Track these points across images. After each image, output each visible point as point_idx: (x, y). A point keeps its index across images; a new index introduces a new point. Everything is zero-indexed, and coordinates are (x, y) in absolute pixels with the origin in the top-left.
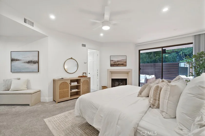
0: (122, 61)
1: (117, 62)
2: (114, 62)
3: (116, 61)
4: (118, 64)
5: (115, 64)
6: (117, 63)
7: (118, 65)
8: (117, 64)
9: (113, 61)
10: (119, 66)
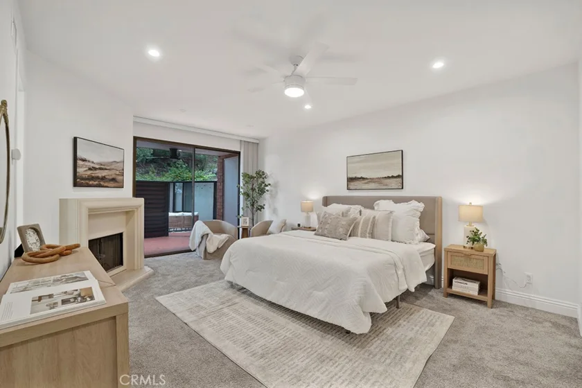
0: (113, 167)
1: (100, 169)
2: (90, 169)
3: (97, 167)
4: (103, 178)
5: (93, 178)
6: (100, 174)
7: (102, 183)
8: (97, 178)
9: (87, 163)
10: (106, 184)
